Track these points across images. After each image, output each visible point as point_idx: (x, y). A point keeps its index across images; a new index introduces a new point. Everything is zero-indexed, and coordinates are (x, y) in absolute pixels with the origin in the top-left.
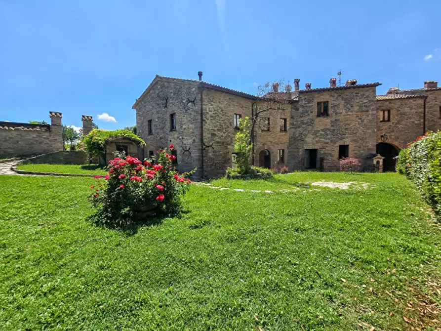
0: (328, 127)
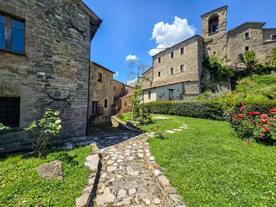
0: (101, 89)
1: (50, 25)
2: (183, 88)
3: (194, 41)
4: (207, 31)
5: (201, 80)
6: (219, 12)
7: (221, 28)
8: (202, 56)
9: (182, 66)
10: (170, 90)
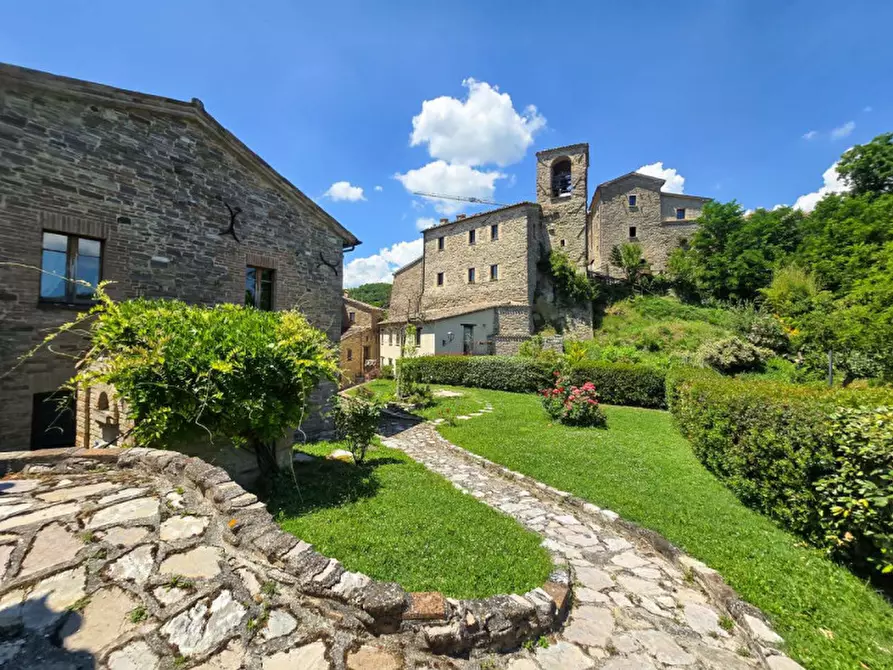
1: (301, 270)
2: (496, 320)
3: (520, 216)
4: (548, 191)
5: (535, 302)
6: (573, 155)
7: (576, 191)
8: (537, 247)
9: (493, 268)
10: (466, 326)
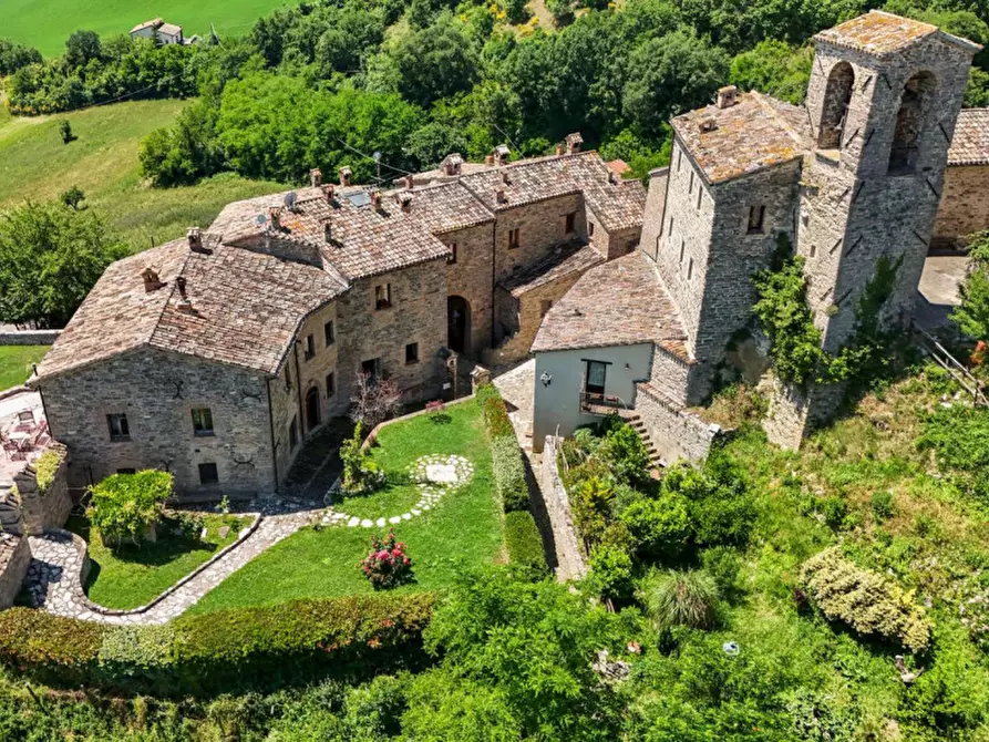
0: (391, 323)
1: (228, 405)
2: (650, 362)
4: (816, 131)
5: (733, 348)
9: (691, 263)
10: (592, 362)
